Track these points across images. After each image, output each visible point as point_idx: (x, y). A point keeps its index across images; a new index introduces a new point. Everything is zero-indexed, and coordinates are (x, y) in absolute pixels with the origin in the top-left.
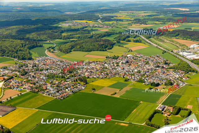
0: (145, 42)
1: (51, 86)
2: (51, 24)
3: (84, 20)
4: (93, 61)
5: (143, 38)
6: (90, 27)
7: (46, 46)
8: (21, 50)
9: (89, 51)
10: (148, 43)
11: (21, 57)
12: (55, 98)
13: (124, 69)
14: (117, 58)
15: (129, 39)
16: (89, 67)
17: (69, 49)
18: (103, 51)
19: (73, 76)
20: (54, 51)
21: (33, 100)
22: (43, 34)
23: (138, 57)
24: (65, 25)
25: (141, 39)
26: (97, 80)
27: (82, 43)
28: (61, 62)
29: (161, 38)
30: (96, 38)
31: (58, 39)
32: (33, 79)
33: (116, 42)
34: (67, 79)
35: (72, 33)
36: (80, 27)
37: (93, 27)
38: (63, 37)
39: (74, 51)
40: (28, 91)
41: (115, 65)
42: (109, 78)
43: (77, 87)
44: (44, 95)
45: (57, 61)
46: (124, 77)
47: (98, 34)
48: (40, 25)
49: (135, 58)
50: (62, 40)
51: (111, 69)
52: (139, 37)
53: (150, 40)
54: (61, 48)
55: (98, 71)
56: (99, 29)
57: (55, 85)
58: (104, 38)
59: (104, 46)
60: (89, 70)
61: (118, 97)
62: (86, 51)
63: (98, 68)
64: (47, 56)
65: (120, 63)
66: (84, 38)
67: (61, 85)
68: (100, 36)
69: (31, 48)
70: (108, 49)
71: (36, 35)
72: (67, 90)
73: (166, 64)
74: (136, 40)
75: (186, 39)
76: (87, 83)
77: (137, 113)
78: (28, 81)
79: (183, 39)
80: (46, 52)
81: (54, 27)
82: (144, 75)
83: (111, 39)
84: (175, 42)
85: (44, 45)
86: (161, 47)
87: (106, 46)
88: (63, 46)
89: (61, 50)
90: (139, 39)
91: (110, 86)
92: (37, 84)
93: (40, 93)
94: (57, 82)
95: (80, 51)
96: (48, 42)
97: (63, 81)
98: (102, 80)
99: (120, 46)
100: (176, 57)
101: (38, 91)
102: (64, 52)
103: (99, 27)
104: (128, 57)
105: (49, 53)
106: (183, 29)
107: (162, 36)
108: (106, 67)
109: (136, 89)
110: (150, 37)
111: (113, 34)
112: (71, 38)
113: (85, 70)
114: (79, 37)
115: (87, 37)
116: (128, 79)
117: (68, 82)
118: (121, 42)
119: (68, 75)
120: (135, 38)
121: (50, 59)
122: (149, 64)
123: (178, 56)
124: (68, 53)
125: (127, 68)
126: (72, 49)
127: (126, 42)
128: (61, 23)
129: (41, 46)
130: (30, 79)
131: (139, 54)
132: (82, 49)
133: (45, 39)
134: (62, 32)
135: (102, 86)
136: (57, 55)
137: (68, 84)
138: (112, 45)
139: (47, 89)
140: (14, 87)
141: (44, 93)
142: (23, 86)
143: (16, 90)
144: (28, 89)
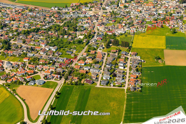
13: (141, 11)
40: (60, 83)
41: (121, 6)
46: (162, 27)
72: (121, 68)
76: (130, 47)
130: (30, 54)
139: (87, 72)
140: (25, 80)
141: (94, 82)
142: (37, 73)
143: (35, 84)
144: (55, 79)
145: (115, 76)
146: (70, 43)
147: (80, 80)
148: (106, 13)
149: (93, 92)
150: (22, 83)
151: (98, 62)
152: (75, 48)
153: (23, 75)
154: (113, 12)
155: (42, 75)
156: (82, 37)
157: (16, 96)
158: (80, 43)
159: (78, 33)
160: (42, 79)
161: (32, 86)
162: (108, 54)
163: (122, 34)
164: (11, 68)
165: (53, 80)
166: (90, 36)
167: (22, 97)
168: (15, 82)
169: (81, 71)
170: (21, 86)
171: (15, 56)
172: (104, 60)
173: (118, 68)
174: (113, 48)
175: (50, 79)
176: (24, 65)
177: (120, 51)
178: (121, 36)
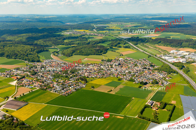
0: (133, 48)
1: (57, 84)
2: (55, 32)
3: (82, 29)
4: (91, 63)
5: (132, 44)
6: (88, 35)
7: (51, 50)
8: (30, 54)
9: (87, 55)
10: (135, 48)
11: (31, 60)
12: (61, 94)
13: (117, 70)
14: (111, 61)
15: (120, 45)
16: (88, 69)
17: (70, 53)
18: (99, 55)
19: (75, 76)
20: (58, 55)
21: (42, 96)
22: (49, 41)
23: (128, 60)
24: (66, 33)
25: (129, 45)
26: (95, 79)
27: (82, 48)
28: (64, 64)
29: (146, 44)
30: (92, 44)
31: (61, 45)
32: (41, 78)
33: (109, 47)
34: (70, 78)
35: (73, 40)
36: (79, 35)
37: (90, 35)
38: (65, 43)
39: (75, 55)
40: (38, 88)
41: (110, 67)
42: (105, 78)
43: (79, 85)
44: (52, 92)
45: (61, 63)
46: (117, 77)
47: (94, 41)
48: (45, 33)
49: (126, 61)
50: (64, 46)
51: (106, 70)
52: (128, 43)
53: (137, 46)
54: (64, 53)
55: (95, 71)
56: (95, 37)
57: (60, 84)
58: (99, 45)
59: (99, 51)
60: (88, 71)
61: (114, 94)
62: (85, 55)
63: (95, 69)
64: (52, 59)
65: (114, 65)
66: (82, 44)
67: (66, 84)
68: (96, 43)
69: (39, 52)
70: (103, 53)
71: (42, 41)
72: (70, 88)
73: (151, 66)
74: (126, 46)
75: (167, 46)
76: (87, 82)
77: (131, 107)
78: (38, 80)
79: (164, 46)
80: (52, 56)
81: (57, 35)
82: (134, 75)
83: (105, 45)
84: (158, 48)
85: (50, 50)
86: (146, 52)
87: (102, 51)
88: (65, 51)
89: (64, 54)
90: (128, 45)
91: (107, 85)
92: (45, 83)
93: (48, 90)
94: (62, 81)
95: (80, 55)
96: (53, 47)
97: (67, 80)
98: (99, 79)
99: (112, 51)
100: (160, 61)
101: (47, 88)
102: (66, 56)
103: (94, 35)
104: (120, 60)
105: (54, 56)
106: (163, 37)
107: (147, 43)
108: (102, 68)
109: (128, 87)
110: (137, 44)
111: (107, 41)
112: (71, 44)
113: (85, 71)
114: (79, 43)
115: (85, 43)
116: (121, 79)
117: (71, 81)
118: (113, 48)
119: (71, 75)
120: (124, 44)
121: (55, 62)
122: (137, 66)
123: (161, 60)
124: (70, 56)
125: (119, 69)
126: (73, 53)
127: (118, 47)
128: (63, 32)
129: (47, 51)
130: (39, 78)
131: (129, 58)
132: (81, 53)
133: (50, 45)
134: (65, 39)
135: (100, 85)
136: (61, 58)
137: (71, 82)
138: (107, 50)
139: (53, 87)
140: (26, 85)
141: (51, 90)
145: (63, 89)
149: (46, 93)
160: (33, 86)
161: (26, 88)
167: (18, 90)
170: (22, 87)
175: (36, 87)
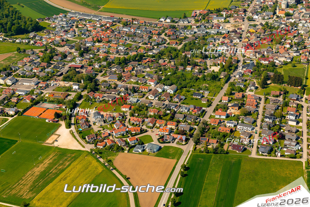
12: (303, 161)
40: (189, 148)
64: (63, 11)
139: (232, 131)
140: (127, 144)
141: (245, 149)
142: (146, 131)
143: (144, 150)
144: (178, 143)
145: (282, 137)
146: (197, 80)
147: (222, 145)
148: (255, 26)
149: (245, 167)
150: (123, 149)
151: (249, 114)
152: (207, 89)
153: (123, 135)
154: (267, 24)
155: (154, 134)
156: (216, 69)
157: (114, 171)
158: (215, 79)
159: (209, 62)
160: (155, 142)
161: (140, 154)
162: (266, 99)
163: (286, 64)
164: (103, 123)
165: (174, 145)
166: (231, 66)
167: (124, 173)
168: (111, 147)
169: (221, 129)
170: (120, 154)
171: (106, 102)
172: (261, 110)
173: (286, 123)
174: (274, 87)
175: (169, 142)
176: (124, 117)
177: (286, 93)
178: (285, 67)
